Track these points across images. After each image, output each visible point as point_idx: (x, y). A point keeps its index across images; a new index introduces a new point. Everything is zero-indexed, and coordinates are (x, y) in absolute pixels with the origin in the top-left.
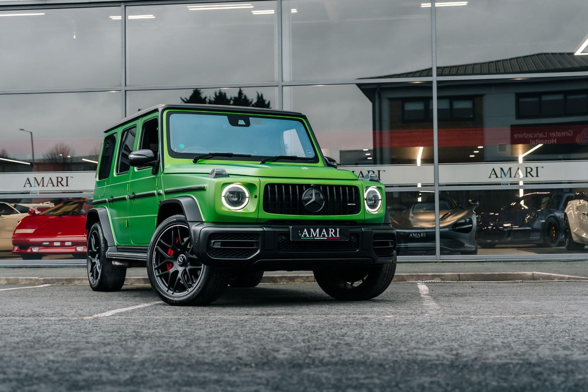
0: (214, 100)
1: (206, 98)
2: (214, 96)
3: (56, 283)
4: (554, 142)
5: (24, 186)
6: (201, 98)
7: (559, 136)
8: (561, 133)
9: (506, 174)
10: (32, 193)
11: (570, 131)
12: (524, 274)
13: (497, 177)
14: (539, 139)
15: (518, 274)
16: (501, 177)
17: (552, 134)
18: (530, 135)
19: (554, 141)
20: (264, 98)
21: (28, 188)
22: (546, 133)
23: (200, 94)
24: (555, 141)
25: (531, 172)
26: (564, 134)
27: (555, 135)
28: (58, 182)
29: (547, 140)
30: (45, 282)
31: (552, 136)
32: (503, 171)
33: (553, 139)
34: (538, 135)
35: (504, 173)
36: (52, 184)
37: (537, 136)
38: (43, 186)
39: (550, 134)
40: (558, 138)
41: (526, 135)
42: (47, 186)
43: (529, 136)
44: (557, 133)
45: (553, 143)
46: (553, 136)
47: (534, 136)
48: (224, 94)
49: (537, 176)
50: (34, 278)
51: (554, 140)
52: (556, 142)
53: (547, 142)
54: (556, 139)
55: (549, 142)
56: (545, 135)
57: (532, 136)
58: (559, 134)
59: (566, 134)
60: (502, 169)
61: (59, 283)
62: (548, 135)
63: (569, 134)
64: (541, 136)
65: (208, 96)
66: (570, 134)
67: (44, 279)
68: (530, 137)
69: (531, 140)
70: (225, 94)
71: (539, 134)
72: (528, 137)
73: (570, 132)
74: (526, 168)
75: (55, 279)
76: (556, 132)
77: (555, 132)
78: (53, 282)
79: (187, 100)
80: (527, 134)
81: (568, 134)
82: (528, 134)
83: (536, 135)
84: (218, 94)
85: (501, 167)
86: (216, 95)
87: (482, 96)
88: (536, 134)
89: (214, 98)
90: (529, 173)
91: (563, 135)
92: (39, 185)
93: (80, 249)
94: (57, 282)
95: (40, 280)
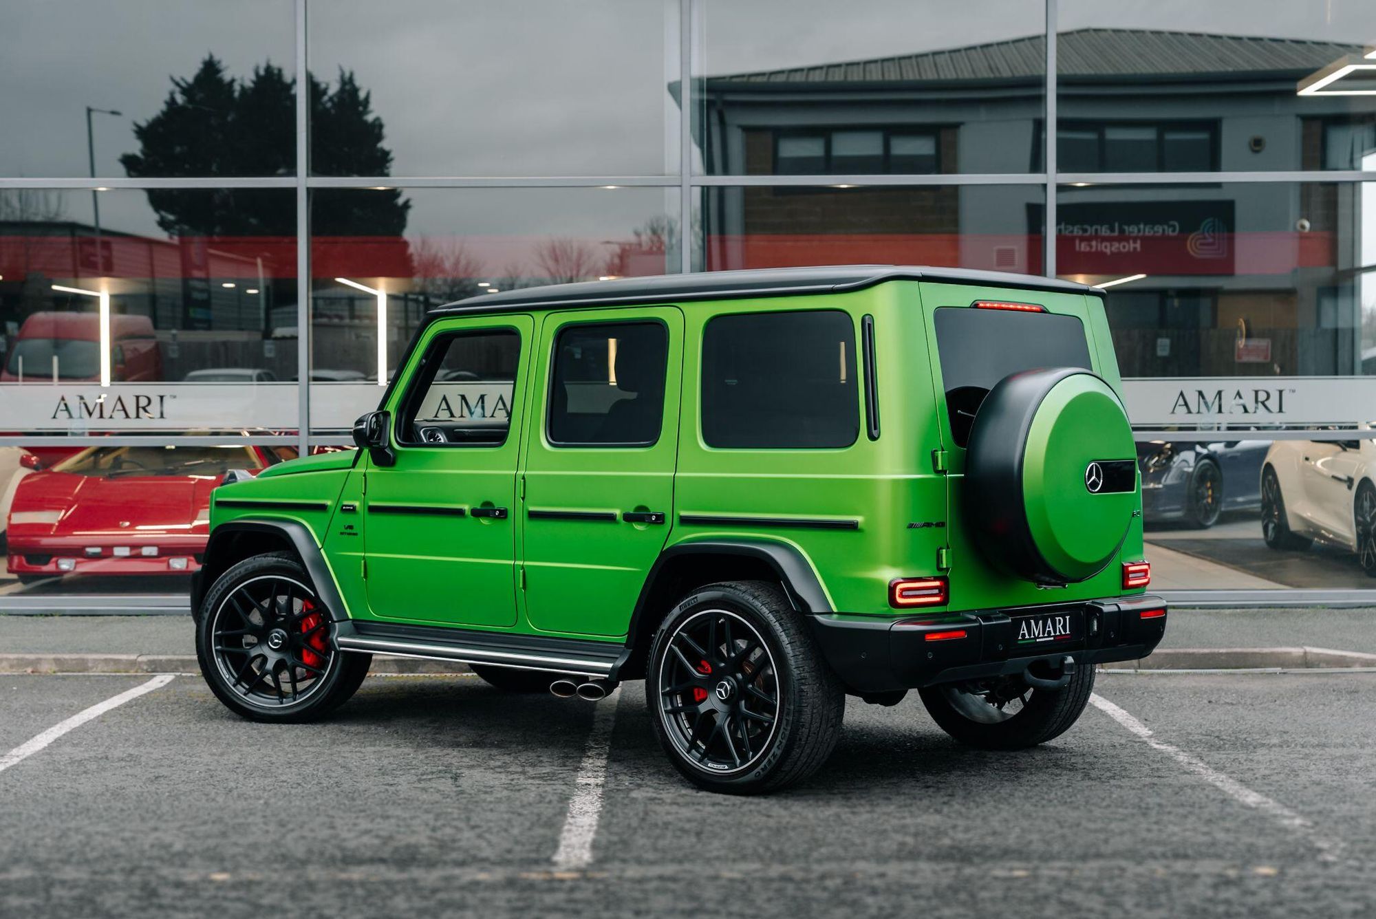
0: (251, 85)
1: (233, 81)
2: (253, 77)
3: (181, 669)
4: (1135, 249)
5: (54, 417)
6: (220, 81)
7: (1147, 233)
8: (1153, 228)
9: (1210, 404)
10: (73, 434)
11: (1172, 223)
12: (1286, 653)
13: (1189, 412)
14: (1099, 240)
15: (1272, 653)
16: (1199, 412)
17: (1131, 229)
18: (1075, 230)
19: (1135, 245)
20: (358, 83)
21: (62, 422)
22: (1117, 225)
23: (219, 71)
24: (1138, 245)
25: (1266, 403)
26: (1159, 229)
27: (1136, 230)
28: (138, 407)
29: (1119, 244)
30: (153, 667)
31: (1130, 232)
32: (1203, 398)
33: (1131, 242)
34: (1096, 230)
35: (1206, 403)
36: (123, 413)
37: (1093, 233)
38: (101, 416)
39: (1126, 228)
40: (1144, 240)
41: (1066, 229)
42: (111, 417)
43: (1072, 232)
44: (1142, 226)
45: (1132, 249)
46: (1132, 235)
47: (1085, 231)
48: (276, 72)
49: (1281, 410)
50: (124, 657)
51: (1135, 242)
52: (1139, 249)
53: (1119, 248)
54: (1139, 242)
55: (1124, 247)
56: (1112, 230)
57: (1080, 233)
58: (1148, 231)
59: (1164, 230)
60: (1200, 393)
61: (187, 670)
62: (1122, 231)
63: (1170, 230)
64: (1103, 234)
65: (237, 77)
66: (1174, 231)
67: (149, 661)
68: (1075, 233)
69: (1077, 242)
70: (280, 70)
71: (1099, 227)
72: (1070, 235)
73: (1174, 227)
74: (1256, 392)
75: (178, 660)
76: (1139, 224)
77: (1137, 224)
78: (173, 667)
79: (186, 82)
80: (1068, 226)
81: (1169, 232)
82: (1070, 228)
83: (1091, 231)
84: (262, 72)
85: (1199, 389)
86: (257, 74)
87: (956, 126)
88: (1091, 226)
89: (254, 82)
90: (1263, 403)
91: (1158, 232)
92: (90, 414)
93: (178, 564)
94: (184, 668)
95: (141, 663)
